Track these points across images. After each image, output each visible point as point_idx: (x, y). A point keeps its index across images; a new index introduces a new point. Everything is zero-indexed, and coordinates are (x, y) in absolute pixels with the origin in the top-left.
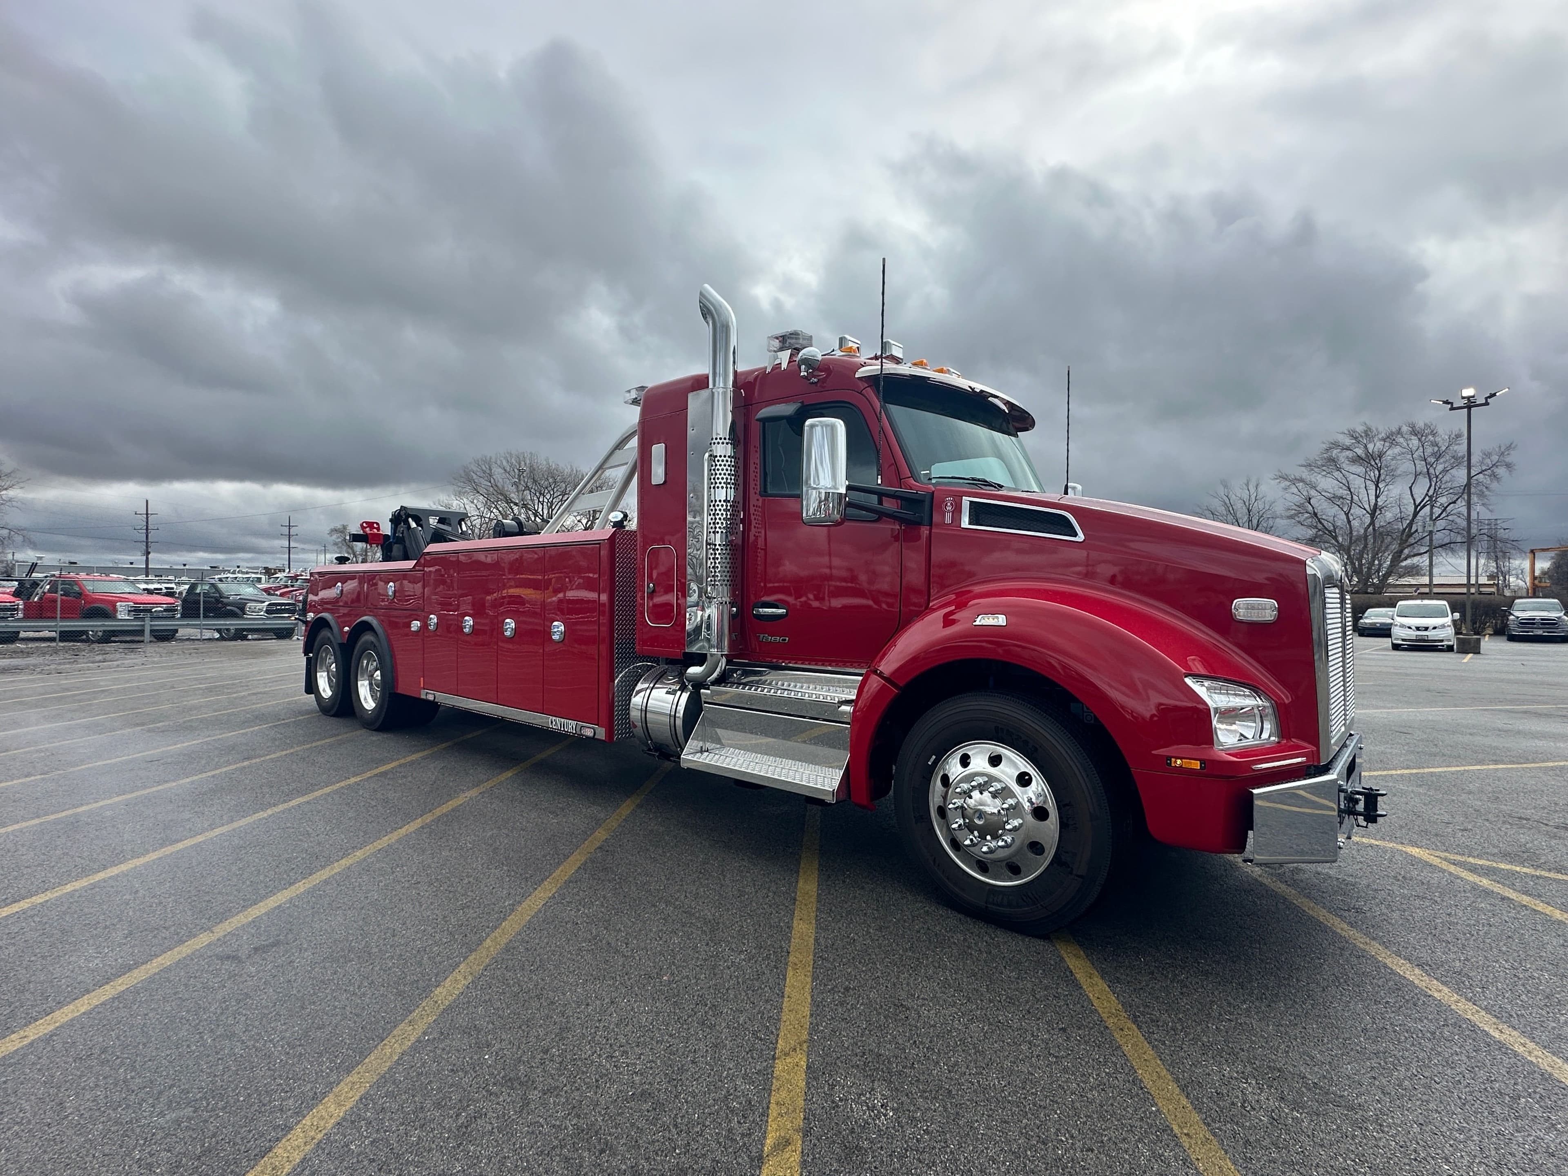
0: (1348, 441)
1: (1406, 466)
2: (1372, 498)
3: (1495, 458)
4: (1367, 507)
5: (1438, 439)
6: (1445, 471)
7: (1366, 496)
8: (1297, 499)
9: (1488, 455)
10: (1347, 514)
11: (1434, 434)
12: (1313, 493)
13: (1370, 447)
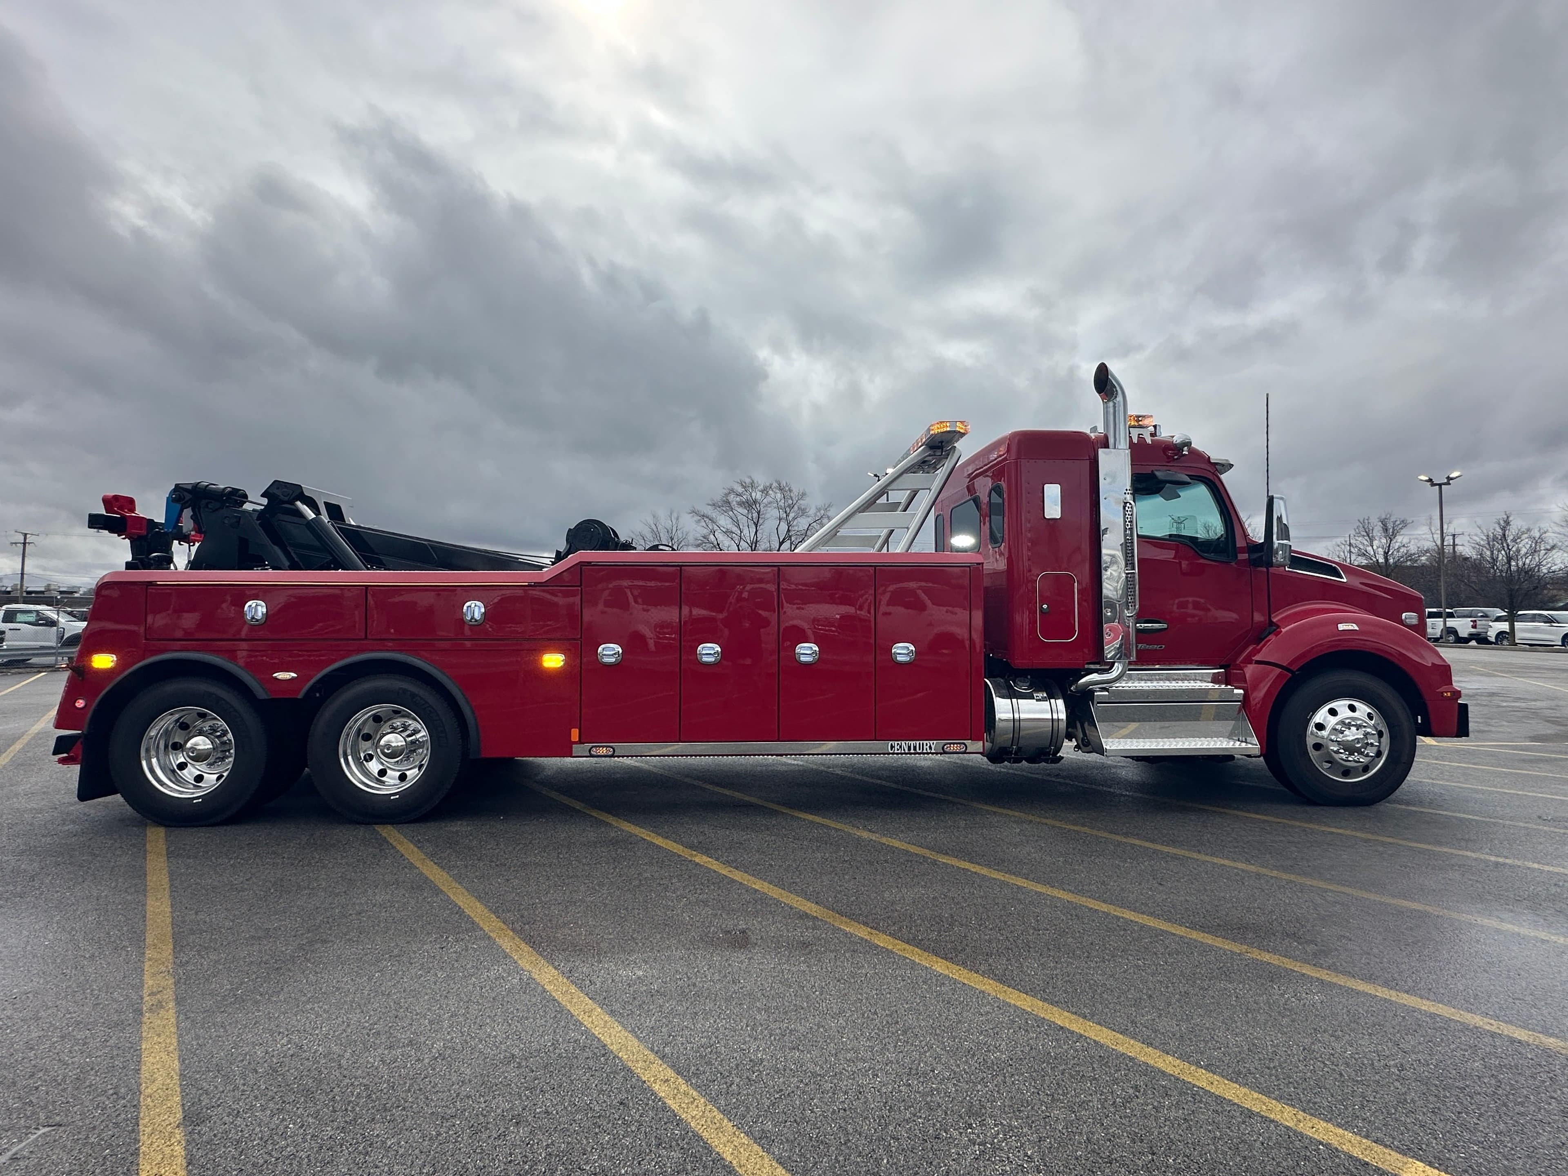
0: (740, 490)
1: (775, 513)
2: (753, 534)
3: (822, 512)
4: (749, 542)
5: (792, 495)
6: (794, 519)
7: (749, 533)
8: (705, 532)
9: (819, 510)
10: (738, 546)
11: (790, 491)
12: (716, 527)
13: (754, 495)
